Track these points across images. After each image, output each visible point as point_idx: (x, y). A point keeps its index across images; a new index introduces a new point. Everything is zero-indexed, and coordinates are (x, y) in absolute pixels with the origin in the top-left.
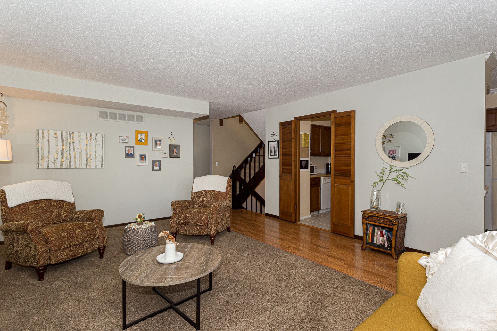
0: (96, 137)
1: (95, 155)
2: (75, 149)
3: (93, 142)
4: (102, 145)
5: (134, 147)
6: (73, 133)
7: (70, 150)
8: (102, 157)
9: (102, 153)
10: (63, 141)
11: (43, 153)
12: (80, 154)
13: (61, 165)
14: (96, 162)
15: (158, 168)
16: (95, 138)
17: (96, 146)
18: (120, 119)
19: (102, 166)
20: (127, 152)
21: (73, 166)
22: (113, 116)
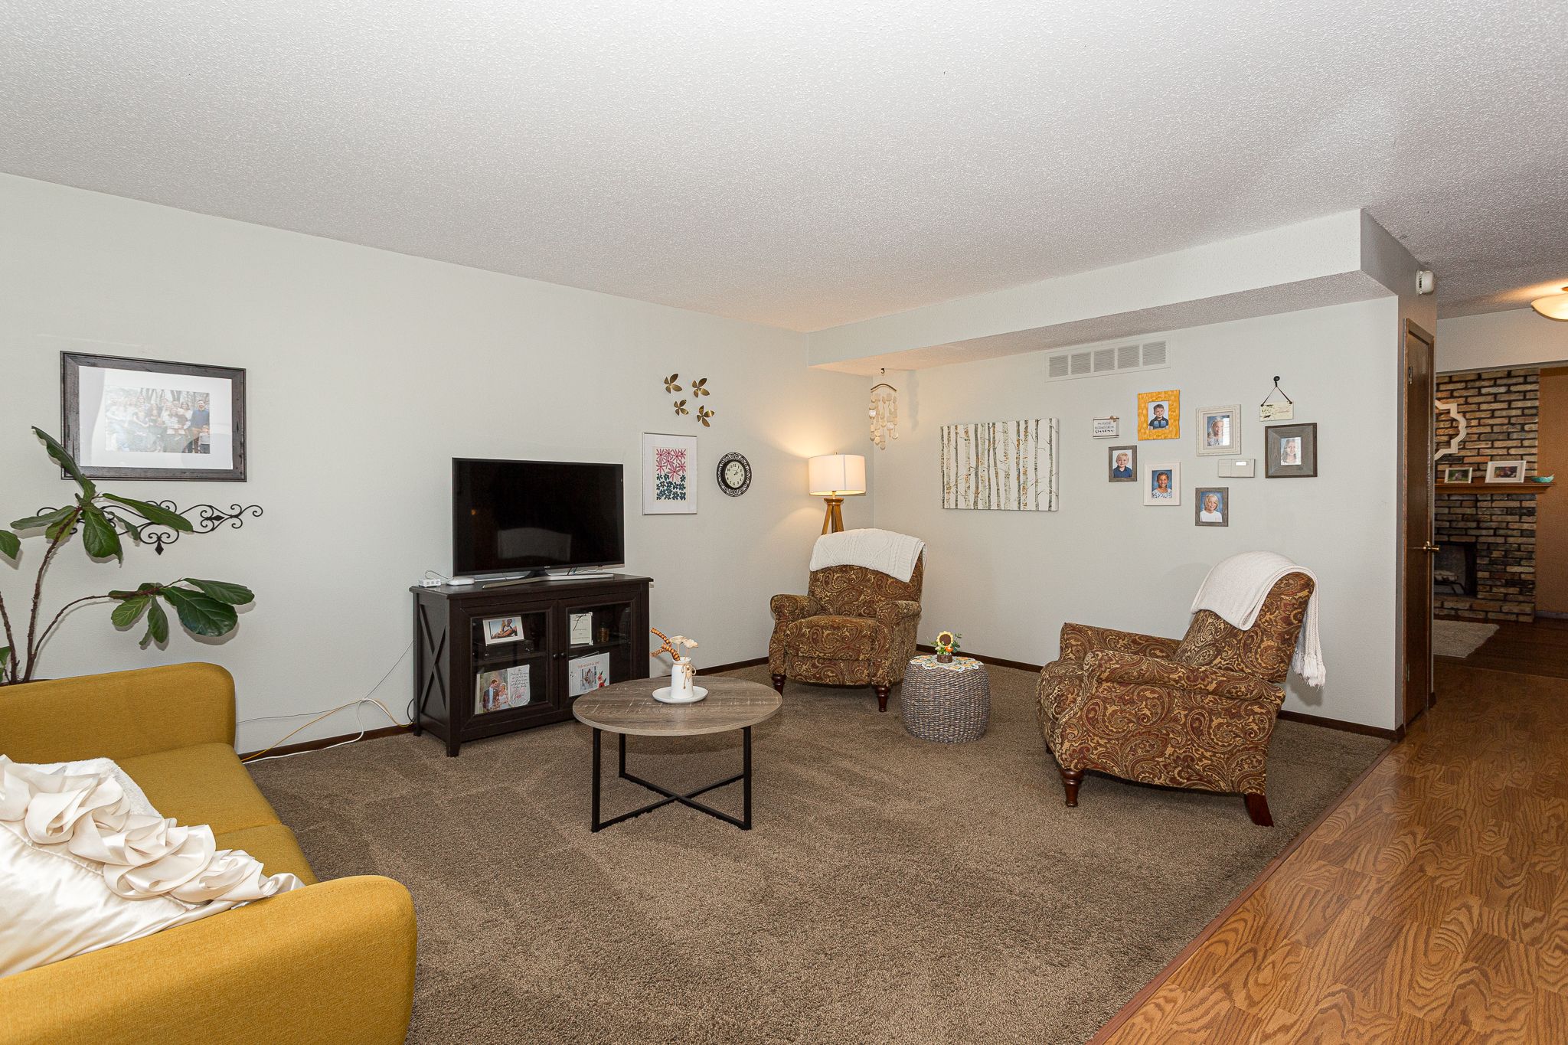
0: (1037, 429)
1: (1036, 475)
2: (998, 462)
3: (1031, 442)
4: (1051, 449)
5: (1134, 449)
6: (994, 424)
7: (989, 466)
8: (1051, 481)
9: (1051, 471)
10: (977, 446)
11: (949, 476)
12: (1007, 476)
13: (976, 503)
14: (1037, 495)
15: (1216, 516)
16: (1034, 431)
17: (1036, 451)
18: (1099, 367)
19: (1050, 506)
20: (1115, 465)
21: (994, 506)
22: (1081, 364)
